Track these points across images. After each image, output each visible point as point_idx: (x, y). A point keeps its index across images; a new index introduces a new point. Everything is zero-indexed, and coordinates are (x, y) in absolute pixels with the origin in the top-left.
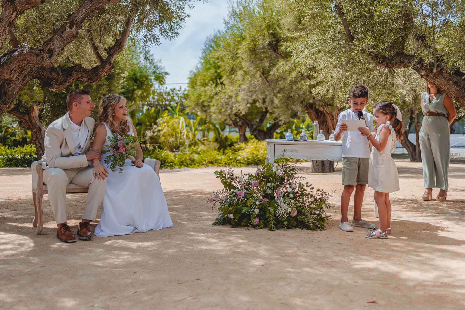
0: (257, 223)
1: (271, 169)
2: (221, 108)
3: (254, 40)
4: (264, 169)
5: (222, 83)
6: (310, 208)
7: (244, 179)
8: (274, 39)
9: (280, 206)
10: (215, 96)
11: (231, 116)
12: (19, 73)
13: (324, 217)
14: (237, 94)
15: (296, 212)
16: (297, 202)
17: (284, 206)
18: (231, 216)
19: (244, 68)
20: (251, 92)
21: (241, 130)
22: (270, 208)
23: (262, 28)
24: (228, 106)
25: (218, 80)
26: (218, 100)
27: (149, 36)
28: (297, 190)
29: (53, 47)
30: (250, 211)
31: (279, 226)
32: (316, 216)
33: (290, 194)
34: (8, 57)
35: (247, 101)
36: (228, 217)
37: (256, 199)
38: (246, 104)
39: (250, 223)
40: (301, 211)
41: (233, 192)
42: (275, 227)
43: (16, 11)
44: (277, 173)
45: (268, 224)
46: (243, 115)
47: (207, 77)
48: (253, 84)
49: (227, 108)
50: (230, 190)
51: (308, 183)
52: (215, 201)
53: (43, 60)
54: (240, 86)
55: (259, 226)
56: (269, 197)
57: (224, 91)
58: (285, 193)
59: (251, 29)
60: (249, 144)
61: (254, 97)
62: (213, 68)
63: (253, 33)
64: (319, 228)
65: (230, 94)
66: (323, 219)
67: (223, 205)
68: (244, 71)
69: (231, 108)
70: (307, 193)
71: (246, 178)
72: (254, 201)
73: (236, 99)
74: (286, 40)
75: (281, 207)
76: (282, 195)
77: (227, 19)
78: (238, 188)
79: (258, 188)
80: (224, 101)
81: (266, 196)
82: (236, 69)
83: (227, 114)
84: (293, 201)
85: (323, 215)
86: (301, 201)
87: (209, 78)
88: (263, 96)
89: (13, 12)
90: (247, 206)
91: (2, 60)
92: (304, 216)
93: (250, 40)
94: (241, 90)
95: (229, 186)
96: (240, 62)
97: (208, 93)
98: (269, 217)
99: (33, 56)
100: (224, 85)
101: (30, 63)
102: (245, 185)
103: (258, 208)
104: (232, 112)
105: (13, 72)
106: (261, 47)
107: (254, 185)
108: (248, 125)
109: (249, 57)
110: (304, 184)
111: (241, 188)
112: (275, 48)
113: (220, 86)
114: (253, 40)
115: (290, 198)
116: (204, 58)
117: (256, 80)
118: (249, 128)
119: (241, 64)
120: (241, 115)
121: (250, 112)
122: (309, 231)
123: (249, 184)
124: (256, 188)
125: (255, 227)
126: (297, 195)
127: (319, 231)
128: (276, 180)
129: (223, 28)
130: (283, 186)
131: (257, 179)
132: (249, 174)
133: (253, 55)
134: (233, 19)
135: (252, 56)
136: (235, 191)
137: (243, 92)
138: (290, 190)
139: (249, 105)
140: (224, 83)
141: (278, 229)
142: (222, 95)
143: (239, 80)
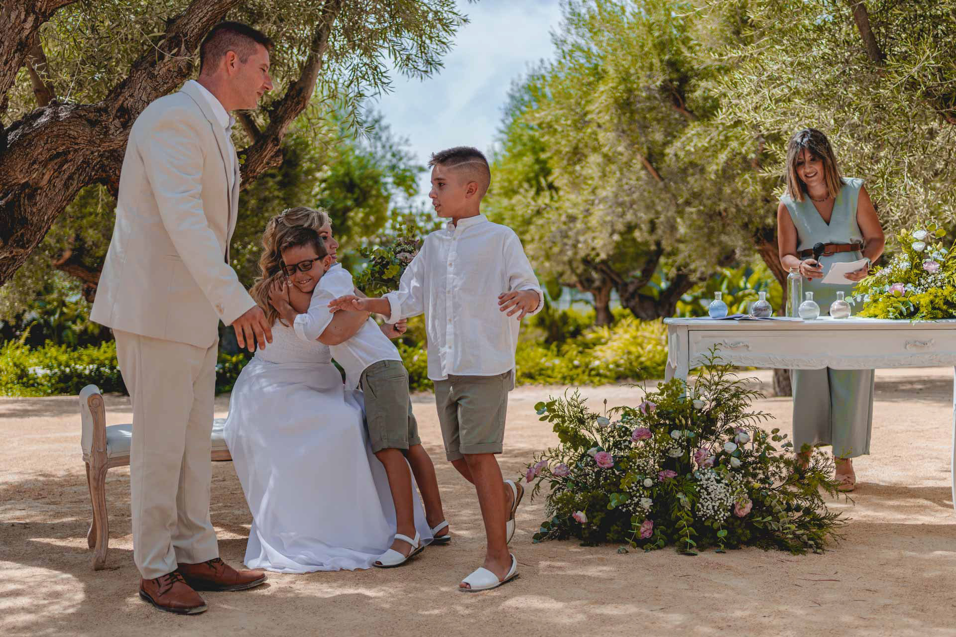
0: (647, 535)
1: (681, 395)
2: (548, 245)
3: (625, 78)
4: (661, 394)
5: (551, 187)
6: (784, 492)
7: (611, 422)
8: (675, 76)
9: (706, 489)
10: (534, 219)
11: (575, 265)
12: (55, 171)
13: (824, 518)
14: (587, 210)
15: (749, 505)
16: (750, 479)
17: (718, 490)
18: (581, 516)
19: (605, 145)
20: (621, 204)
21: (598, 297)
22: (680, 495)
23: (646, 49)
24: (566, 240)
25: (542, 181)
26: (542, 226)
27: (364, 69)
28: (748, 447)
29: (130, 102)
30: (630, 505)
31: (705, 541)
32: (801, 513)
33: (732, 459)
34: (23, 129)
35: (612, 226)
36: (572, 519)
37: (643, 472)
38: (611, 235)
39: (630, 536)
40: (762, 502)
41: (583, 456)
42: (694, 544)
43: (34, 12)
44: (697, 404)
45: (676, 537)
46: (603, 262)
47: (516, 173)
48: (626, 187)
49: (565, 244)
50: (576, 450)
51: (777, 430)
52: (536, 480)
53: (106, 134)
54: (593, 192)
55: (653, 543)
56: (678, 465)
57: (556, 205)
58: (718, 455)
59: (620, 53)
60: (620, 330)
61: (629, 217)
62: (529, 154)
63: (624, 63)
64: (811, 546)
65: (570, 211)
66: (820, 523)
67: (559, 489)
68: (605, 156)
69: (575, 246)
70: (777, 455)
71: (616, 417)
72: (638, 477)
73: (586, 223)
74: (706, 74)
75: (709, 494)
76: (711, 460)
77: (559, 32)
78: (596, 444)
79: (648, 444)
80: (558, 227)
81: (668, 463)
82: (586, 151)
83: (566, 258)
84: (740, 476)
85: (820, 512)
86: (761, 476)
87: (520, 177)
88: (651, 216)
90: (621, 491)
91: (10, 138)
92: (770, 518)
93: (617, 80)
94: (597, 202)
95: (570, 437)
96: (595, 133)
97: (520, 211)
98: (679, 519)
99: (83, 125)
100: (557, 189)
101: (77, 144)
102: (614, 437)
103: (651, 497)
104: (576, 253)
105: (36, 166)
106: (644, 94)
107: (639, 436)
108: (616, 284)
109: (615, 121)
110: (769, 431)
111: (603, 442)
112: (678, 95)
113: (547, 193)
114: (624, 80)
115: (733, 469)
116: (509, 130)
117: (634, 177)
118: (617, 291)
119: (596, 140)
120: (598, 260)
121: (619, 254)
122: (784, 555)
123: (625, 435)
124: (642, 443)
125: (642, 544)
126: (750, 459)
127: (810, 556)
128: (693, 423)
129: (551, 55)
130: (713, 438)
131: (644, 421)
132: (624, 408)
133: (624, 114)
134: (573, 31)
135: (624, 119)
136: (589, 452)
137: (601, 206)
138: (731, 447)
139: (616, 237)
140: (556, 184)
141: (702, 548)
142: (552, 215)
143: (592, 178)
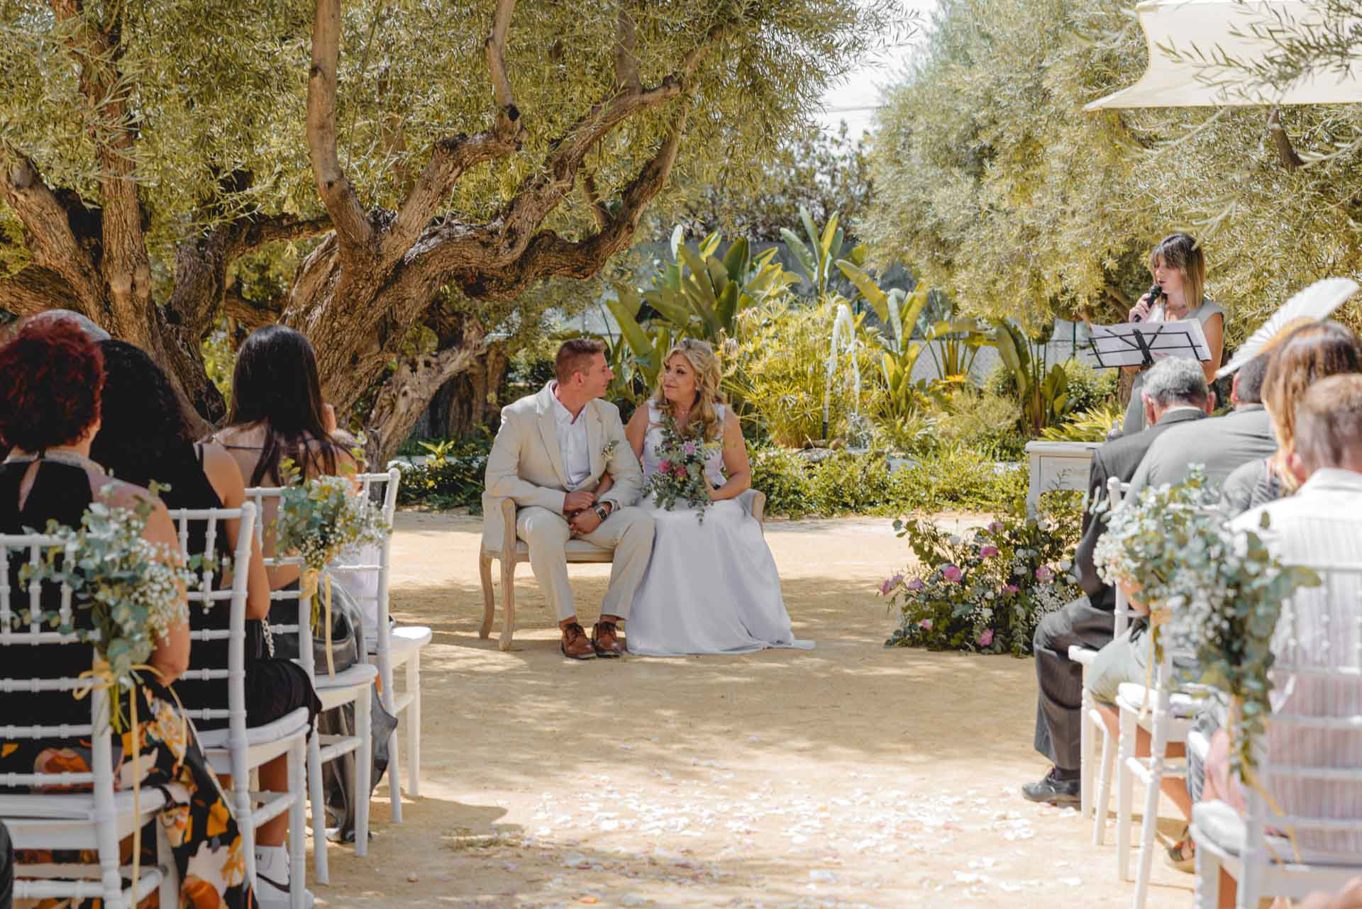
0: (987, 642)
7: (963, 540)
18: (928, 624)
22: (1017, 607)
29: (517, 224)
30: (973, 614)
33: (1069, 576)
37: (987, 586)
39: (971, 642)
44: (1042, 526)
45: (1011, 644)
50: (931, 567)
52: (894, 592)
53: (497, 254)
55: (992, 649)
56: (1021, 582)
67: (913, 602)
71: (970, 537)
72: (982, 590)
75: (1042, 606)
76: (1050, 577)
78: (948, 561)
79: (996, 562)
81: (1013, 580)
89: (455, 166)
90: (964, 603)
95: (928, 557)
98: (1015, 627)
99: (477, 247)
102: (966, 555)
103: (992, 608)
107: (986, 553)
111: (955, 559)
115: (1066, 585)
123: (976, 552)
124: (990, 560)
125: (979, 649)
128: (1037, 543)
131: (994, 540)
132: (977, 528)
136: (941, 568)
